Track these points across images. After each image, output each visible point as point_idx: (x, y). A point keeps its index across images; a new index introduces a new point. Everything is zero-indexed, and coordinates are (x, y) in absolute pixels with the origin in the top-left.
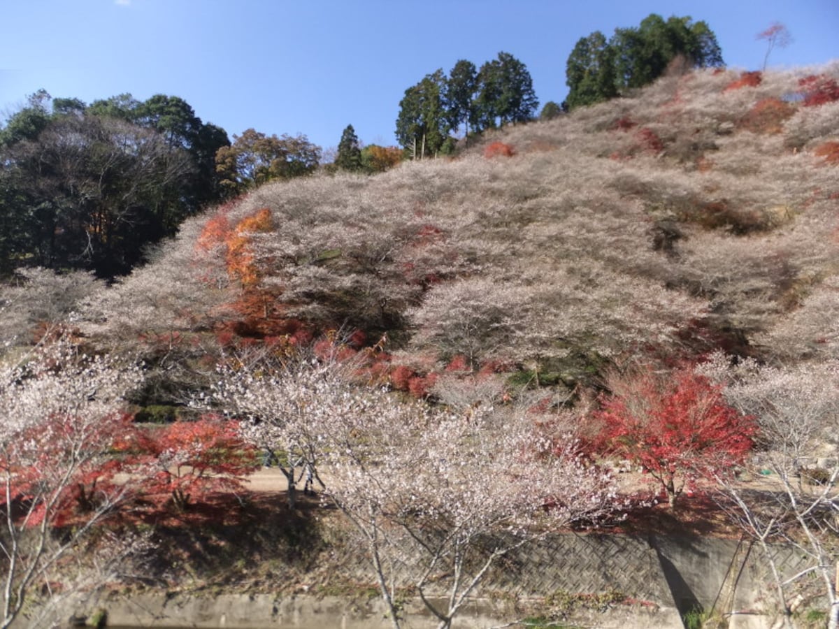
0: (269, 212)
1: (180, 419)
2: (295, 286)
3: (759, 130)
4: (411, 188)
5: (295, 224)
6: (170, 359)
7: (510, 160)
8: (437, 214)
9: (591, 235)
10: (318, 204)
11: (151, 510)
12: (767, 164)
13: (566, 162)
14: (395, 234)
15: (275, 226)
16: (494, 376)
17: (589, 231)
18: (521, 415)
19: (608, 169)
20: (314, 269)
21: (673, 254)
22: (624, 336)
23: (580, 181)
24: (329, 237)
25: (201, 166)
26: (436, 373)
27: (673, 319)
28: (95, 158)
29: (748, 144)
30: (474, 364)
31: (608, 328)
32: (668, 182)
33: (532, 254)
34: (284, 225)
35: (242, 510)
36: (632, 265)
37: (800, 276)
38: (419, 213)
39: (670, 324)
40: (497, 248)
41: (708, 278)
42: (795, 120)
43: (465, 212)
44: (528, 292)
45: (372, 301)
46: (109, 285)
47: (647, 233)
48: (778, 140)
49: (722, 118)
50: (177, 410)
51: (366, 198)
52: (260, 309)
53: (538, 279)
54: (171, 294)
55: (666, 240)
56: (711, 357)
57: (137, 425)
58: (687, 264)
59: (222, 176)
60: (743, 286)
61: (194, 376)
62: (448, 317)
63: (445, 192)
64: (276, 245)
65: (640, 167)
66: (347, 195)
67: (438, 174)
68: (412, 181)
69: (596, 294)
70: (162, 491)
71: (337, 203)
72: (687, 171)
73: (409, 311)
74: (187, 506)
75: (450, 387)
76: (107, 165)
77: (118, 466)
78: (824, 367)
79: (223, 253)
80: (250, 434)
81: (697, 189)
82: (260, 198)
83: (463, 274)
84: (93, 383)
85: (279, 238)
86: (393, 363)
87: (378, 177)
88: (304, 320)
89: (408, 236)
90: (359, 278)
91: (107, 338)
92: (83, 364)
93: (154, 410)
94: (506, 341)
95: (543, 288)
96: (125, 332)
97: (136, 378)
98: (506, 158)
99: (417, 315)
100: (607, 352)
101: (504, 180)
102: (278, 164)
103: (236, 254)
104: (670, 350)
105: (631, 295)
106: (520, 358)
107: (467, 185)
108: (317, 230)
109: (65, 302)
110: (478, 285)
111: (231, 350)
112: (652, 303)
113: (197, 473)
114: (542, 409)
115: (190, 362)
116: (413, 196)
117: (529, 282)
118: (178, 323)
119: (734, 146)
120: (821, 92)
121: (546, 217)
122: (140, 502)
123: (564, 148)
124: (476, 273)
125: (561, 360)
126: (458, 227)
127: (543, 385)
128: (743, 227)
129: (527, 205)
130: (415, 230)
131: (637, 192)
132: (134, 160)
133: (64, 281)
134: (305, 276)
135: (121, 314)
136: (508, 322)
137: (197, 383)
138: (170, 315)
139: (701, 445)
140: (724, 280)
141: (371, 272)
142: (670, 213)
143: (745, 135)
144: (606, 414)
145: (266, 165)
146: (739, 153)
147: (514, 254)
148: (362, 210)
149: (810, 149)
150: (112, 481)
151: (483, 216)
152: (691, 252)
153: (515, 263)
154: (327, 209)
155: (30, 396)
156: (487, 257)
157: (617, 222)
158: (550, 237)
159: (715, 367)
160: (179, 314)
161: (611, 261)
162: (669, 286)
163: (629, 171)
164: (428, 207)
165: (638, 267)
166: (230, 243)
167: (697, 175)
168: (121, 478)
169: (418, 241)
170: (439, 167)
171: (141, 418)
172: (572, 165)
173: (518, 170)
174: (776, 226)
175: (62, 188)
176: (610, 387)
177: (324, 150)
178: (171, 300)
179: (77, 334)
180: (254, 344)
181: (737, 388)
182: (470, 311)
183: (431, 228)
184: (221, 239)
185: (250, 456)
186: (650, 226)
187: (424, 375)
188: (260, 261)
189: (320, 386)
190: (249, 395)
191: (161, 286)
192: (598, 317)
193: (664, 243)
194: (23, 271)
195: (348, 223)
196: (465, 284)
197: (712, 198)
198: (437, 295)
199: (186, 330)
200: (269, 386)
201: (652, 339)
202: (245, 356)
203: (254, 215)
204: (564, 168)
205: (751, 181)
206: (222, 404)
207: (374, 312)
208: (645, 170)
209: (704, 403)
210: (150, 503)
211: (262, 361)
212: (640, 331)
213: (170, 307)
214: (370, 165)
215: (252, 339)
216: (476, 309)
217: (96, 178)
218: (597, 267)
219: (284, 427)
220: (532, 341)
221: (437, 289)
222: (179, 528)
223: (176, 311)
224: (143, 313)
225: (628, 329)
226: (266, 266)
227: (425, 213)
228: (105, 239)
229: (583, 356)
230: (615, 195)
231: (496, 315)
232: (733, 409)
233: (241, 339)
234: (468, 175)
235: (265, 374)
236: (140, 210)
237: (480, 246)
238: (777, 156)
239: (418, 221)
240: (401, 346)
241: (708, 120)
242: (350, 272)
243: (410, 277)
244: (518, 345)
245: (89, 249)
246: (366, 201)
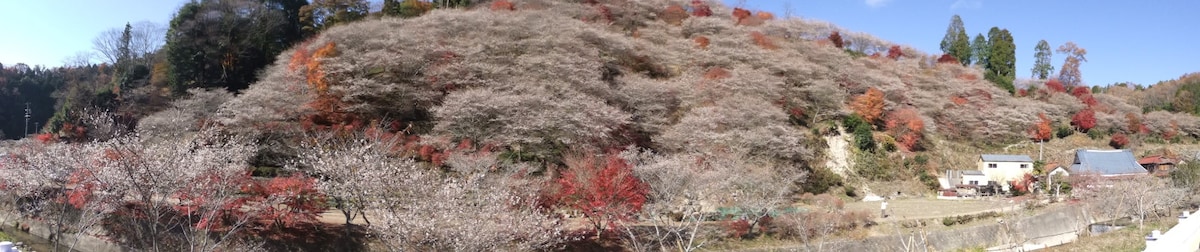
0: (334, 45)
1: (279, 175)
2: (352, 92)
3: (668, 21)
4: (437, 27)
5: (353, 51)
6: (272, 139)
7: (511, 13)
8: (455, 45)
9: (563, 66)
10: (368, 38)
11: (262, 229)
12: (671, 40)
13: (550, 18)
14: (425, 57)
15: (338, 53)
16: (489, 153)
17: (562, 63)
18: (504, 180)
19: (578, 26)
20: (365, 80)
21: (613, 84)
22: (579, 131)
23: (558, 31)
24: (376, 59)
25: (289, 20)
26: (450, 151)
27: (609, 123)
28: (226, 23)
29: (662, 27)
30: (477, 146)
31: (569, 126)
32: (615, 40)
33: (521, 75)
34: (345, 52)
35: (316, 234)
36: (589, 87)
37: (681, 105)
38: (443, 44)
39: (607, 126)
40: (496, 69)
41: (632, 101)
42: (688, 21)
43: (476, 44)
44: (517, 99)
45: (405, 101)
46: (235, 95)
47: (599, 69)
48: (679, 29)
49: (651, 10)
50: (277, 170)
51: (403, 33)
52: (329, 106)
53: (525, 91)
54: (272, 99)
55: (610, 74)
56: (628, 148)
57: (254, 178)
58: (621, 91)
59: (303, 24)
60: (651, 107)
61: (287, 148)
62: (460, 114)
63: (462, 31)
64: (339, 65)
65: (598, 29)
66: (389, 31)
67: (458, 19)
68: (437, 23)
69: (563, 104)
70: (269, 218)
71: (383, 37)
72: (627, 35)
73: (433, 109)
74: (285, 230)
75: (458, 160)
76: (233, 26)
77: (244, 201)
78: (686, 156)
79: (305, 72)
80: (322, 187)
81: (631, 47)
82: (328, 36)
83: (472, 85)
84: (230, 152)
85: (341, 61)
86: (422, 143)
87: (414, 20)
88: (358, 114)
89: (434, 58)
90: (397, 86)
91: (235, 126)
92: (225, 141)
93: (263, 169)
94: (499, 130)
95: (527, 97)
96: (245, 122)
97: (253, 150)
98: (509, 11)
99: (439, 111)
100: (568, 141)
101: (506, 25)
102: (341, 14)
103: (313, 72)
104: (607, 142)
105: (585, 106)
106: (509, 142)
107: (478, 26)
108: (367, 55)
109: (212, 106)
110: (482, 93)
111: (310, 132)
112: (598, 113)
113: (290, 209)
114: (521, 176)
115: (284, 140)
116: (438, 32)
117: (518, 93)
118: (277, 116)
119: (655, 27)
120: (702, 10)
121: (534, 51)
122: (258, 224)
123: (550, 9)
124: (481, 84)
125: (537, 145)
126: (469, 54)
127: (523, 160)
128: (655, 73)
129: (520, 43)
130: (439, 55)
131: (596, 43)
132: (248, 21)
133: (211, 95)
134: (359, 85)
135: (243, 112)
136: (501, 118)
137: (289, 154)
138: (272, 111)
139: (618, 200)
140: (640, 103)
141: (406, 82)
142: (613, 59)
143: (661, 22)
144: (563, 180)
145: (332, 15)
146: (657, 31)
147: (509, 73)
148: (400, 41)
149: (693, 38)
150: (241, 210)
151: (488, 48)
152: (624, 84)
153: (510, 80)
154: (375, 41)
155: (199, 158)
156: (489, 75)
157: (581, 60)
158: (536, 65)
159: (630, 154)
160: (277, 111)
161: (575, 84)
162: (609, 103)
163: (592, 30)
164: (449, 40)
165: (592, 89)
166: (309, 65)
167: (632, 38)
168: (245, 208)
169: (442, 62)
170: (458, 14)
171: (256, 174)
172: (554, 20)
173: (517, 19)
174: (672, 76)
175: (208, 43)
176: (567, 164)
177: (371, 5)
178: (272, 102)
179: (221, 125)
180: (324, 129)
181: (641, 167)
182: (475, 110)
183: (451, 53)
184: (303, 63)
185: (322, 201)
186: (601, 65)
187: (442, 151)
188: (329, 76)
189: (366, 157)
190: (321, 161)
191: (266, 94)
192: (563, 118)
193: (609, 77)
194: (190, 91)
195: (390, 50)
196: (473, 92)
197: (639, 54)
198: (453, 99)
199: (282, 120)
200: (333, 156)
201: (596, 135)
202: (319, 137)
203: (325, 47)
204: (549, 21)
205: (662, 48)
206: (305, 167)
207: (408, 108)
208: (601, 31)
209: (621, 175)
210: (262, 225)
211: (330, 140)
212: (589, 129)
213: (272, 107)
214: (405, 11)
215: (323, 126)
216: (480, 108)
217: (226, 35)
218: (566, 86)
219: (343, 183)
220: (518, 131)
221: (453, 94)
222: (279, 241)
223: (275, 109)
224: (256, 110)
225: (582, 127)
226: (332, 79)
227: (447, 44)
228: (232, 69)
229: (552, 143)
230: (581, 43)
231: (493, 113)
232: (638, 179)
233: (317, 126)
234: (479, 20)
235: (332, 148)
236: (253, 49)
237: (485, 67)
238: (678, 37)
239: (442, 49)
240: (427, 132)
241: (641, 9)
242: (391, 82)
243: (434, 86)
244: (508, 134)
245: (224, 75)
246: (402, 36)
